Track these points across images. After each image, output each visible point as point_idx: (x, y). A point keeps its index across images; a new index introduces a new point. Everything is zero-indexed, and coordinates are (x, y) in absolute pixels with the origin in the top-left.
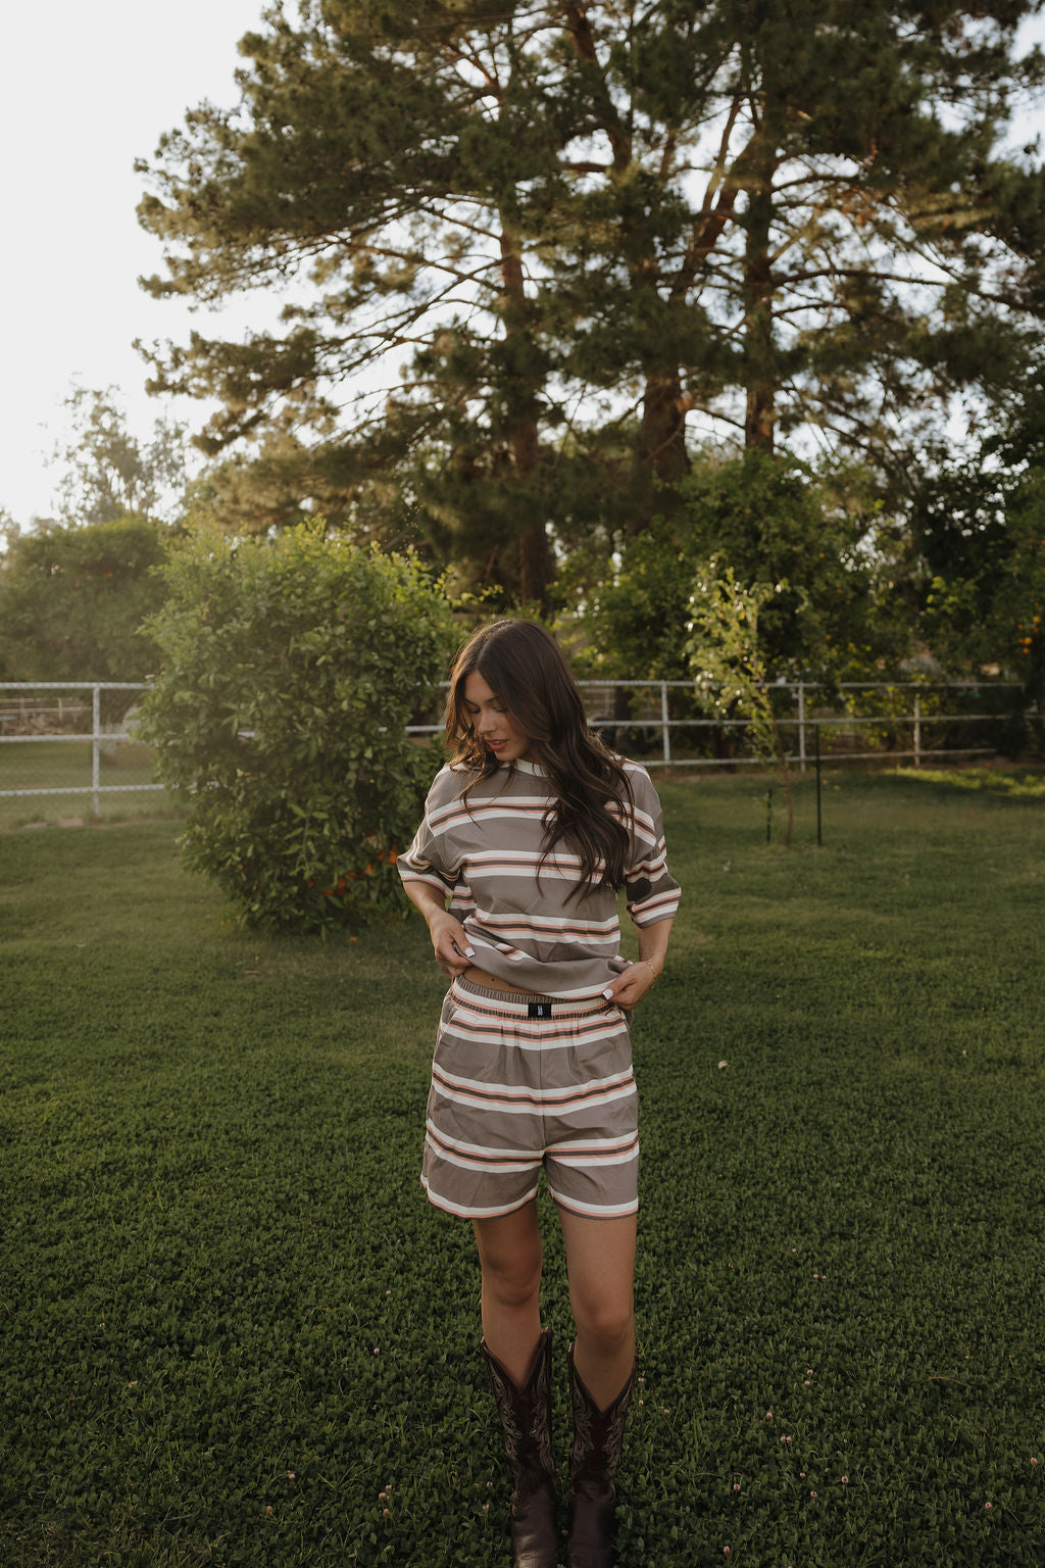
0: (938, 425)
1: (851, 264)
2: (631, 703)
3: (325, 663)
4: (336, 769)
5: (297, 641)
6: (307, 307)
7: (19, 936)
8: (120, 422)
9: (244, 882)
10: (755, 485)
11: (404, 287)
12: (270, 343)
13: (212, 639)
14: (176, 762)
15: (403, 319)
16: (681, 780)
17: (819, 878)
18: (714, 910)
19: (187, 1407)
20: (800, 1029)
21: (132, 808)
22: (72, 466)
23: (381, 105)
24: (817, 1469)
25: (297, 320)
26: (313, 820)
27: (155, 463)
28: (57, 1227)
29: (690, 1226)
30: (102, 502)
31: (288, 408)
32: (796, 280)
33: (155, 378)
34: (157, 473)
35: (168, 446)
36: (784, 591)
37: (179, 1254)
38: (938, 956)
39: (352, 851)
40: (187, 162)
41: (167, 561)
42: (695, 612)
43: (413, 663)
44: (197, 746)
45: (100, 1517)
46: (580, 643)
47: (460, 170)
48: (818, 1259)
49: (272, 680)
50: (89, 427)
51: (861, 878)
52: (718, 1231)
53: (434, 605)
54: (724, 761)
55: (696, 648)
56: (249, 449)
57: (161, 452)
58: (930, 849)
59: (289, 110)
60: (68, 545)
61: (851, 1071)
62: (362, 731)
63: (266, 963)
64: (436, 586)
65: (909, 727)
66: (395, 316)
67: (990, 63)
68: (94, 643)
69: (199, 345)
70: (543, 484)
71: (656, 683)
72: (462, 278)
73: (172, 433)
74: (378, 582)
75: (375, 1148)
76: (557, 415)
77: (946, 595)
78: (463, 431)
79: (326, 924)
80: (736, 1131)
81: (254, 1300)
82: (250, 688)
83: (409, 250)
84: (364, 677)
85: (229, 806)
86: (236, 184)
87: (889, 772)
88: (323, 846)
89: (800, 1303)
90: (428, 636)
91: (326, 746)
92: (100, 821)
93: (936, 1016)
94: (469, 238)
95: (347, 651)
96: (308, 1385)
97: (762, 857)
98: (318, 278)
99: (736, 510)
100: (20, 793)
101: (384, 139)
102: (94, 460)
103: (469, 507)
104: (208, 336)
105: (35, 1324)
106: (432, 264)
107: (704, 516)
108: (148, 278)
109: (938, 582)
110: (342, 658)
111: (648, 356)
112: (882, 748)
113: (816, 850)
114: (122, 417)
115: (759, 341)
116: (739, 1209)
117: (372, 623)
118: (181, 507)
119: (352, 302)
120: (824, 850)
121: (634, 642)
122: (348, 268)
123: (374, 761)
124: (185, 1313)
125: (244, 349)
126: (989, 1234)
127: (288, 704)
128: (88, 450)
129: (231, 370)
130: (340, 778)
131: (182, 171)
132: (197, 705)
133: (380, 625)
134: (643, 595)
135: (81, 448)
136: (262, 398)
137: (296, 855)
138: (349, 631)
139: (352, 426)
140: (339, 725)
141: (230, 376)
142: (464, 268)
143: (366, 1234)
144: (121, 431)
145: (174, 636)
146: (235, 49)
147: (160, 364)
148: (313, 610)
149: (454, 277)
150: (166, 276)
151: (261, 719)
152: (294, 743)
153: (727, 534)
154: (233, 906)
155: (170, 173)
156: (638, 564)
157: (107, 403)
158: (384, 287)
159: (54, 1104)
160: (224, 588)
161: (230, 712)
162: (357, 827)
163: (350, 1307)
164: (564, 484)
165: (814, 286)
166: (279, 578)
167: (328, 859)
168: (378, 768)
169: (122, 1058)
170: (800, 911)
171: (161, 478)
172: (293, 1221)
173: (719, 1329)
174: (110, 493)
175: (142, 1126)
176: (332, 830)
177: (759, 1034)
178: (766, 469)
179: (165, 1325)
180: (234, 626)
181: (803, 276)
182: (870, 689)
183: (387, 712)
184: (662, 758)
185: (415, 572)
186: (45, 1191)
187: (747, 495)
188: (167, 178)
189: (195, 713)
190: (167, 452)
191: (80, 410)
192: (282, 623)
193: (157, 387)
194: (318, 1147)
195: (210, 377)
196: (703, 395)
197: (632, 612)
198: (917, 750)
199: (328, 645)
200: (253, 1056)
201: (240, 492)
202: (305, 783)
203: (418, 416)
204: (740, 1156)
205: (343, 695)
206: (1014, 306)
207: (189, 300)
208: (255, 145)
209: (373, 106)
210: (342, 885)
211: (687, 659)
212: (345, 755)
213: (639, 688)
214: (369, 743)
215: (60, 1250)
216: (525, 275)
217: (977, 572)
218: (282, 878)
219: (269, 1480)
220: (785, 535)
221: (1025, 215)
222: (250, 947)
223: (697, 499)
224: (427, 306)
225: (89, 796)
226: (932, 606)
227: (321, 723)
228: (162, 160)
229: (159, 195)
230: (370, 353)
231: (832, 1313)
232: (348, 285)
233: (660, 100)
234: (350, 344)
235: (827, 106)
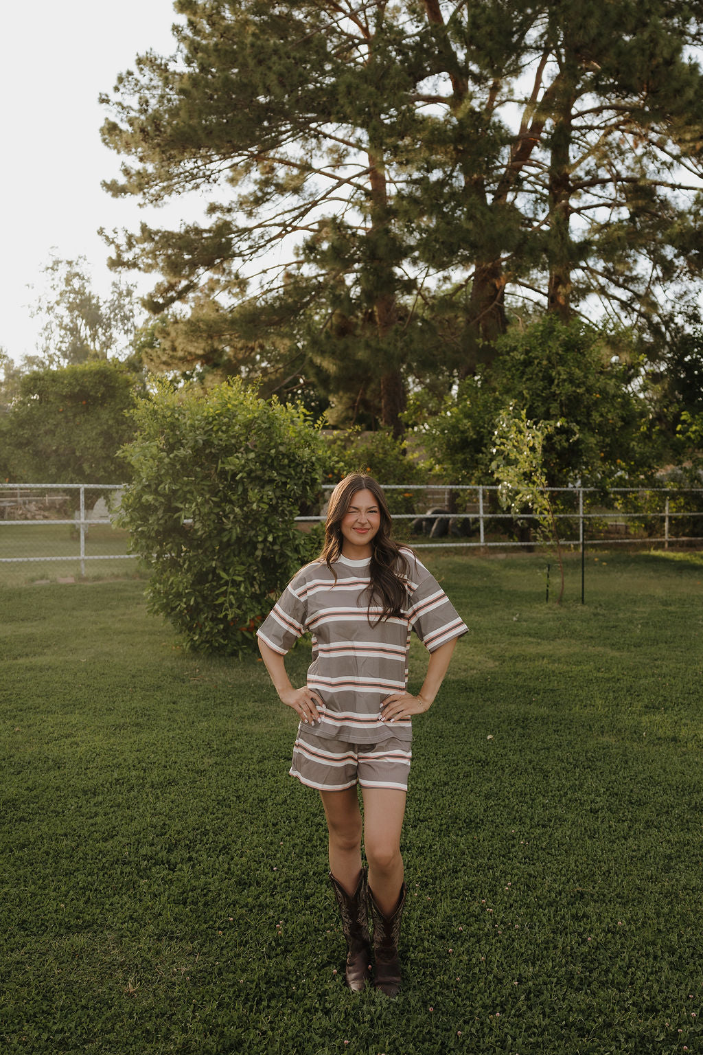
2: (458, 501)
3: (241, 478)
4: (248, 548)
5: (223, 463)
6: (226, 204)
7: (41, 654)
8: (86, 284)
9: (188, 621)
10: (550, 343)
11: (297, 190)
12: (198, 231)
13: (167, 460)
14: (143, 542)
15: (295, 213)
16: (492, 557)
17: (577, 626)
18: (502, 646)
19: (175, 890)
20: (543, 719)
21: (106, 571)
22: (51, 317)
23: (280, 58)
24: (505, 924)
25: (218, 214)
26: (233, 581)
27: (112, 316)
28: (94, 810)
29: (455, 818)
30: (73, 344)
31: (211, 280)
32: (592, 183)
33: (114, 257)
34: (114, 323)
35: (122, 302)
36: (562, 426)
37: (164, 824)
38: (646, 677)
39: (260, 603)
40: (138, 95)
41: (135, 406)
42: (498, 442)
43: (300, 478)
44: (158, 532)
45: (135, 935)
46: (420, 457)
47: (338, 107)
48: (526, 835)
49: (206, 488)
50: (63, 287)
51: (607, 627)
52: (471, 821)
53: (315, 438)
54: (526, 544)
55: (498, 467)
56: (182, 309)
57: (117, 307)
58: (661, 608)
59: (212, 59)
60: (53, 381)
61: (570, 742)
62: (266, 523)
63: (204, 674)
64: (316, 426)
65: (663, 519)
66: (289, 211)
68: (74, 453)
69: (146, 234)
70: (396, 341)
71: (476, 487)
72: (341, 182)
73: (125, 293)
74: (277, 424)
75: (274, 776)
76: (410, 286)
77: (690, 425)
78: (339, 299)
79: (241, 649)
80: (491, 773)
81: (208, 846)
82: (192, 493)
83: (301, 160)
84: (267, 488)
85: (178, 571)
86: (174, 113)
87: (645, 553)
88: (240, 599)
89: (511, 855)
90: (310, 460)
91: (242, 533)
92: (86, 579)
93: (632, 713)
94: (345, 150)
95: (256, 470)
96: (239, 883)
97: (541, 611)
98: (233, 181)
99: (536, 362)
100: (32, 559)
101: (282, 84)
102: (66, 312)
103: (342, 356)
104: (153, 226)
105: (90, 853)
106: (319, 171)
107: (513, 366)
108: (108, 182)
109: (685, 416)
110: (253, 475)
111: (473, 246)
112: (645, 534)
113: (580, 607)
114: (87, 281)
115: (556, 237)
116: (485, 811)
117: (273, 451)
118: (131, 348)
119: (259, 201)
120: (585, 608)
121: (460, 457)
122: (256, 174)
123: (273, 543)
124: (170, 851)
125: (180, 236)
126: (630, 827)
127: (217, 505)
128: (63, 305)
129: (170, 252)
130: (251, 554)
131: (133, 101)
132: (157, 504)
133: (278, 452)
134: (467, 423)
135: (58, 303)
136: (192, 273)
137: (222, 604)
138: (258, 456)
139: (257, 292)
140: (251, 519)
141: (169, 257)
143: (269, 817)
144: (87, 291)
145: (142, 458)
146: (172, 7)
147: (118, 247)
148: (233, 441)
149: (335, 182)
150: (122, 180)
151: (199, 514)
152: (222, 530)
153: (527, 380)
154: (180, 638)
155: (125, 104)
156: (465, 400)
157: (76, 269)
158: (281, 189)
159: (83, 748)
160: (174, 427)
161: (178, 510)
162: (263, 587)
163: (261, 849)
164: (412, 341)
165: (604, 188)
166: (211, 419)
167: (244, 607)
168: (276, 548)
169: (118, 726)
170: (561, 648)
171: (117, 327)
172: (227, 810)
173: (464, 865)
174: (80, 338)
175: (136, 761)
176: (246, 588)
177: (516, 721)
178: (559, 332)
179: (160, 855)
180: (182, 452)
181: (596, 181)
182: (633, 492)
183: (283, 511)
184: (478, 541)
185: (302, 416)
186: (85, 792)
187: (545, 351)
188: (123, 108)
189: (156, 509)
190: (121, 307)
191: (57, 275)
192: (213, 451)
193: (115, 263)
194: (240, 775)
195: (155, 257)
196: (518, 272)
197: (459, 435)
198: (667, 537)
199: (244, 466)
200: (200, 726)
201: (176, 344)
202: (228, 557)
203: (307, 287)
204: (490, 785)
205: (254, 499)
207: (139, 198)
208: (188, 85)
209: (274, 59)
210: (252, 624)
211: (493, 473)
212: (254, 539)
213: (463, 490)
214: (270, 531)
215: (99, 819)
216: (387, 178)
218: (212, 620)
219: (219, 921)
220: (571, 381)
222: (194, 664)
223: (508, 353)
224: (315, 204)
225: (78, 562)
226: (680, 432)
227: (239, 517)
228: (119, 93)
229: (118, 121)
230: (271, 240)
231: (529, 860)
232: (256, 188)
233: (486, 56)
234: (257, 232)
235: (611, 59)
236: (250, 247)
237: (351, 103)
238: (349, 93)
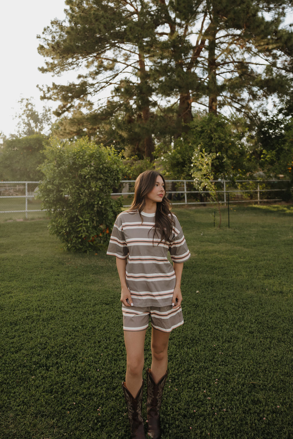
0: (265, 105)
1: (239, 59)
2: (176, 186)
3: (88, 178)
4: (91, 207)
5: (80, 171)
6: (84, 75)
7: (4, 252)
8: (33, 107)
9: (66, 238)
10: (211, 124)
11: (111, 69)
12: (74, 85)
13: (57, 171)
14: (47, 205)
15: (111, 78)
16: (190, 208)
17: (228, 237)
18: (198, 246)
19: (47, 384)
20: (220, 282)
21: (36, 216)
22: (20, 120)
23: (104, 18)
24: (217, 407)
25: (82, 79)
26: (85, 221)
27: (43, 119)
28: (14, 334)
29: (186, 338)
30: (28, 129)
31: (79, 103)
32: (223, 64)
33: (43, 95)
34: (43, 121)
35: (47, 113)
36: (219, 155)
37: (46, 342)
38: (262, 261)
39: (96, 230)
40: (51, 35)
41: (45, 149)
42: (194, 162)
43: (112, 177)
44: (53, 201)
45: (24, 413)
46: (160, 170)
47: (127, 36)
48: (221, 348)
49: (74, 182)
50: (25, 108)
51: (240, 238)
52: (194, 339)
53: (118, 161)
54: (202, 203)
55: (194, 172)
56: (69, 115)
57: (45, 115)
58: (261, 229)
59: (79, 20)
60: (19, 142)
61: (234, 294)
62: (98, 196)
63: (72, 261)
64: (119, 156)
65: (256, 193)
66: (109, 77)
68: (26, 170)
69: (55, 86)
70: (150, 124)
71: (183, 181)
72: (128, 66)
73: (48, 110)
74: (102, 155)
75: (100, 314)
76: (155, 104)
77: (267, 155)
78: (128, 109)
79: (89, 250)
80: (200, 311)
81: (66, 355)
82: (68, 184)
83: (113, 58)
84: (99, 181)
85: (62, 217)
86: (64, 41)
87: (251, 206)
88: (88, 228)
89: (215, 360)
90: (117, 170)
91: (88, 201)
92: (28, 220)
93: (259, 279)
94: (130, 54)
95: (94, 174)
96: (80, 379)
97: (212, 231)
98: (87, 66)
99: (206, 131)
100: (6, 212)
101: (105, 28)
102: (26, 118)
103: (130, 130)
104: (57, 84)
106: (119, 62)
107: (197, 133)
108: (40, 67)
109: (264, 152)
110: (93, 176)
111: (180, 88)
112: (249, 198)
113: (228, 229)
114: (34, 106)
115: (212, 83)
116: (200, 333)
117: (101, 166)
118: (50, 131)
119: (97, 73)
120: (230, 229)
121: (176, 169)
122: (96, 64)
123: (101, 205)
124: (47, 358)
125: (67, 87)
127: (78, 189)
128: (25, 115)
129: (63, 93)
130: (92, 210)
131: (49, 38)
132: (53, 189)
133: (103, 167)
134: (179, 156)
135: (23, 114)
136: (72, 101)
137: (80, 231)
138: (95, 168)
139: (97, 108)
140: (92, 195)
141: (63, 95)
142: (128, 63)
143: (97, 338)
144: (34, 110)
145: (47, 170)
146: (64, 3)
147: (44, 92)
148: (85, 162)
149: (126, 66)
150: (45, 67)
151: (71, 193)
152: (80, 200)
153: (203, 138)
154: (64, 244)
155: (47, 38)
156: (178, 147)
157: (30, 102)
158: (106, 69)
159: (14, 300)
160: (60, 157)
161: (62, 191)
162: (97, 223)
163: (91, 358)
164: (156, 124)
165: (228, 66)
166: (76, 154)
167: (89, 232)
168: (103, 207)
169: (32, 287)
170: (222, 247)
171: (45, 123)
172: (77, 334)
173: (193, 367)
174: (31, 127)
175: (37, 306)
176: (90, 224)
177: (208, 283)
178: (214, 119)
179: (42, 361)
180: (63, 167)
181: (225, 63)
182: (245, 182)
183: (105, 191)
184: (184, 202)
185: (113, 152)
186: (11, 324)
187: (209, 127)
188: (46, 40)
189: (53, 191)
190: (46, 115)
191: (23, 104)
192: (76, 166)
193: (43, 98)
194: (84, 313)
195: (58, 95)
196: (196, 98)
197: (176, 160)
198: (259, 200)
199: (89, 173)
200: (67, 287)
201: (66, 127)
202: (83, 211)
203: (116, 105)
204: (201, 318)
205: (93, 186)
207: (52, 73)
208: (70, 30)
209: (102, 19)
210: (93, 239)
211: (191, 174)
212: (94, 203)
213: (178, 182)
214: (100, 200)
215: (15, 340)
216: (146, 64)
217: (276, 148)
218: (77, 237)
219: (68, 404)
220: (220, 138)
221: (289, 45)
222: (69, 256)
223: (194, 128)
224: (118, 74)
225: (24, 213)
226: (263, 158)
227: (87, 194)
228: (44, 35)
229: (43, 45)
230: (102, 88)
231: (224, 363)
232: (96, 69)
233: (183, 15)
234: (97, 85)
235: (231, 15)
236: (94, 91)
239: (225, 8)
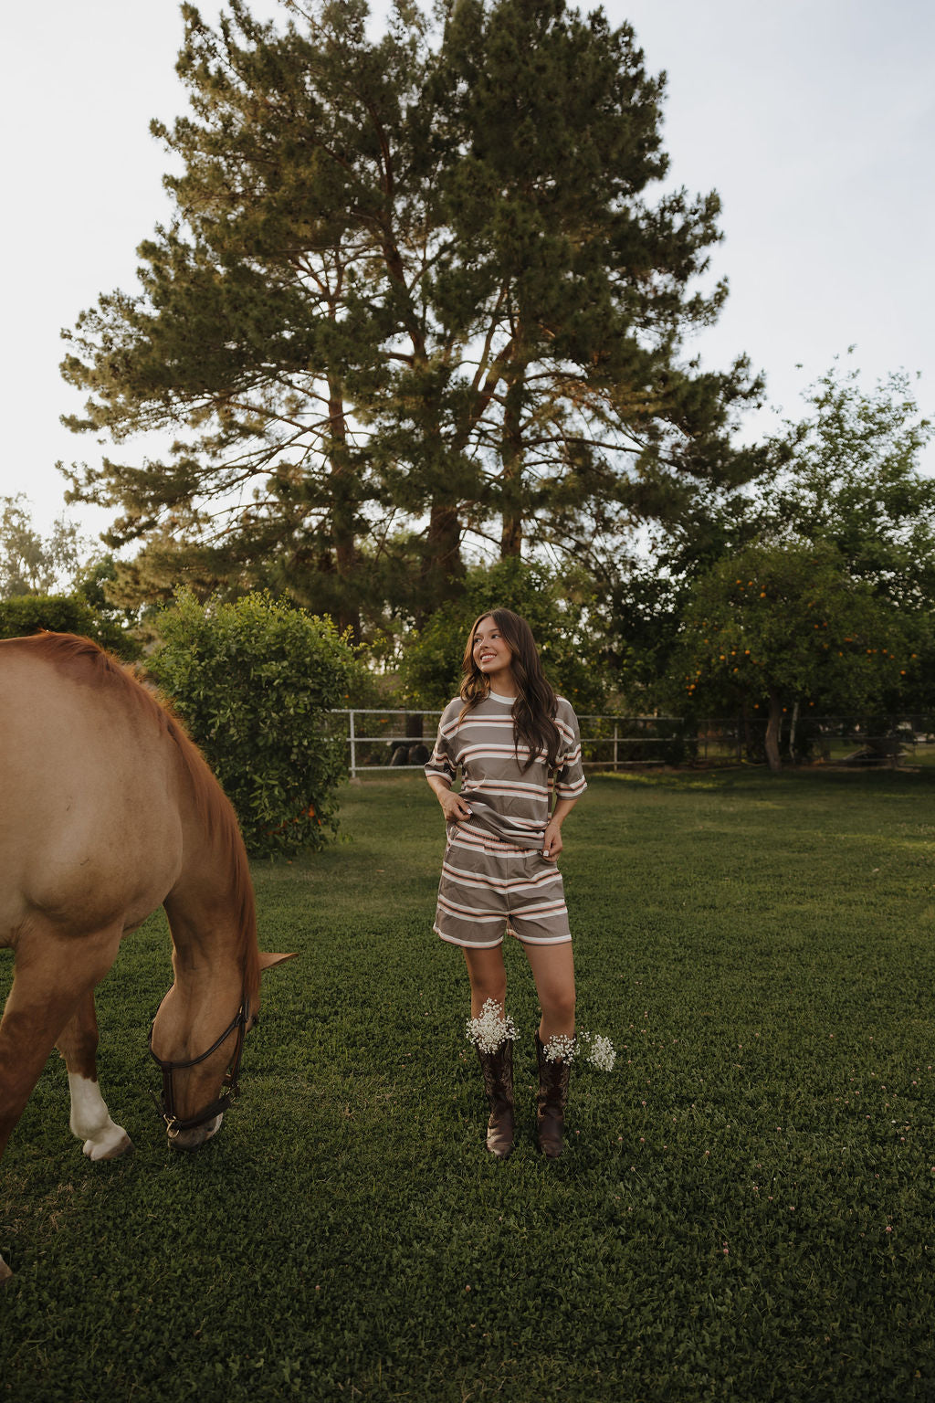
0: (629, 546)
1: (571, 433)
3: (278, 684)
4: (283, 752)
5: (255, 670)
6: (190, 444)
8: (27, 522)
10: (514, 582)
11: (261, 434)
12: (161, 468)
13: (199, 668)
15: (260, 456)
23: (256, 305)
25: (182, 454)
26: (267, 785)
27: (54, 554)
30: (12, 582)
31: (173, 517)
32: (536, 443)
33: (72, 490)
34: (56, 561)
35: (64, 541)
36: (548, 649)
40: (100, 334)
49: (237, 696)
53: (342, 649)
57: (59, 545)
62: (300, 729)
64: (342, 638)
65: (611, 745)
66: (256, 454)
67: (668, 304)
69: (110, 469)
72: (305, 430)
73: (68, 531)
74: (307, 634)
76: (365, 528)
77: (636, 659)
79: (274, 852)
82: (226, 700)
83: (262, 406)
84: (303, 694)
86: (141, 353)
88: (274, 801)
90: (342, 669)
91: (278, 738)
94: (304, 400)
95: (292, 677)
98: (195, 423)
102: (5, 550)
104: (115, 462)
106: (278, 417)
108: (68, 416)
109: (631, 651)
110: (289, 681)
114: (28, 518)
117: (308, 659)
118: (73, 586)
119: (223, 443)
122: (218, 418)
123: (307, 748)
125: (143, 473)
129: (135, 487)
130: (286, 758)
131: (97, 339)
132: (190, 711)
133: (312, 660)
136: (156, 511)
137: (258, 807)
138: (293, 664)
139: (218, 532)
140: (287, 724)
141: (132, 492)
142: (303, 422)
144: (27, 529)
146: (136, 254)
147: (76, 481)
148: (265, 650)
149: (299, 429)
150: (83, 416)
151: (234, 720)
152: (257, 735)
155: (88, 341)
157: (15, 506)
158: (246, 432)
164: (384, 577)
165: (547, 447)
166: (239, 631)
171: (59, 565)
174: (19, 575)
176: (279, 792)
181: (539, 441)
185: (329, 629)
187: (510, 588)
188: (85, 344)
190: (63, 546)
192: (246, 659)
193: (73, 497)
195: (117, 492)
198: (616, 761)
199: (280, 673)
202: (259, 763)
203: (269, 527)
205: (291, 705)
206: (680, 469)
207: (100, 434)
208: (158, 327)
209: (251, 305)
214: (305, 737)
216: (348, 429)
217: (655, 644)
221: (692, 408)
223: (476, 590)
224: (281, 448)
227: (276, 722)
228: (81, 331)
229: (80, 357)
230: (238, 479)
232: (221, 430)
233: (456, 317)
234: (224, 472)
235: (567, 328)
236: (217, 486)
237: (328, 351)
238: (326, 342)
239: (553, 311)
